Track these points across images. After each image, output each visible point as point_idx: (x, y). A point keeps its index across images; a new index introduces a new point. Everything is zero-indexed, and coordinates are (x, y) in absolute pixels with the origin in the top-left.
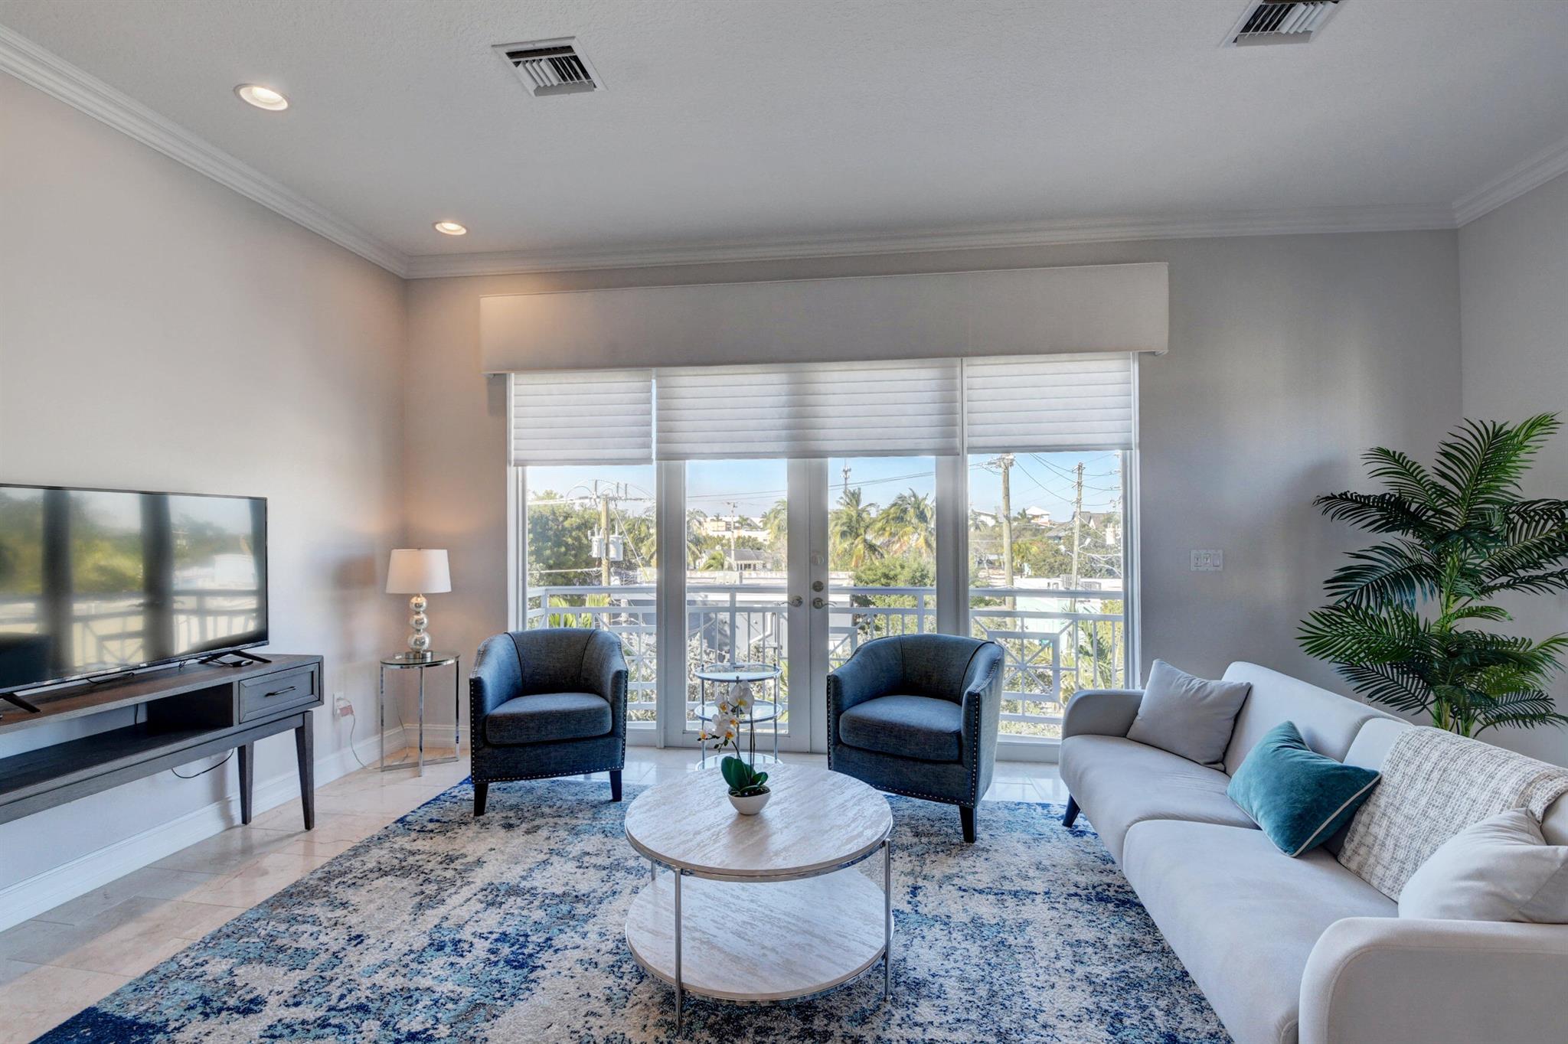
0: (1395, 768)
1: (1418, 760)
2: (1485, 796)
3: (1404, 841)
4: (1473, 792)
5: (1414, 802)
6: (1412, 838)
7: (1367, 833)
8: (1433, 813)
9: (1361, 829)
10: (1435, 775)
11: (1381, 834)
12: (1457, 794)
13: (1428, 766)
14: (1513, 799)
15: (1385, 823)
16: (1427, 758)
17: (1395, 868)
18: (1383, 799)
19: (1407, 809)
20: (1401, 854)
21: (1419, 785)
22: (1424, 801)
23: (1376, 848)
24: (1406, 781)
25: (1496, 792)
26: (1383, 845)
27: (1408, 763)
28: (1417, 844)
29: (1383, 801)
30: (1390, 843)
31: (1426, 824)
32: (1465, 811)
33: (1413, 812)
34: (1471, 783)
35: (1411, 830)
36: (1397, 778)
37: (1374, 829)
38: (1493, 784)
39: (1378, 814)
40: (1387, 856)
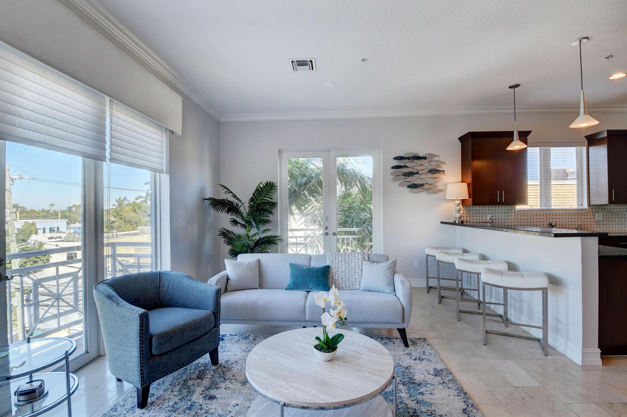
0: (332, 263)
1: (337, 259)
2: (357, 260)
3: (343, 277)
4: (353, 261)
5: (341, 268)
6: (345, 275)
7: (333, 279)
8: (347, 268)
9: (331, 279)
10: (343, 261)
11: (337, 278)
12: (350, 263)
13: (340, 260)
14: (362, 259)
15: (337, 275)
16: (339, 258)
17: (344, 283)
18: (334, 270)
19: (340, 270)
20: (344, 280)
21: (340, 264)
22: (344, 267)
23: (337, 282)
24: (337, 264)
25: (358, 259)
26: (338, 280)
27: (335, 260)
28: (347, 276)
29: (334, 271)
30: (340, 279)
31: (347, 271)
32: (354, 265)
33: (343, 270)
34: (352, 259)
35: (344, 274)
36: (334, 265)
37: (334, 278)
38: (356, 258)
39: (334, 275)
40: (341, 282)
